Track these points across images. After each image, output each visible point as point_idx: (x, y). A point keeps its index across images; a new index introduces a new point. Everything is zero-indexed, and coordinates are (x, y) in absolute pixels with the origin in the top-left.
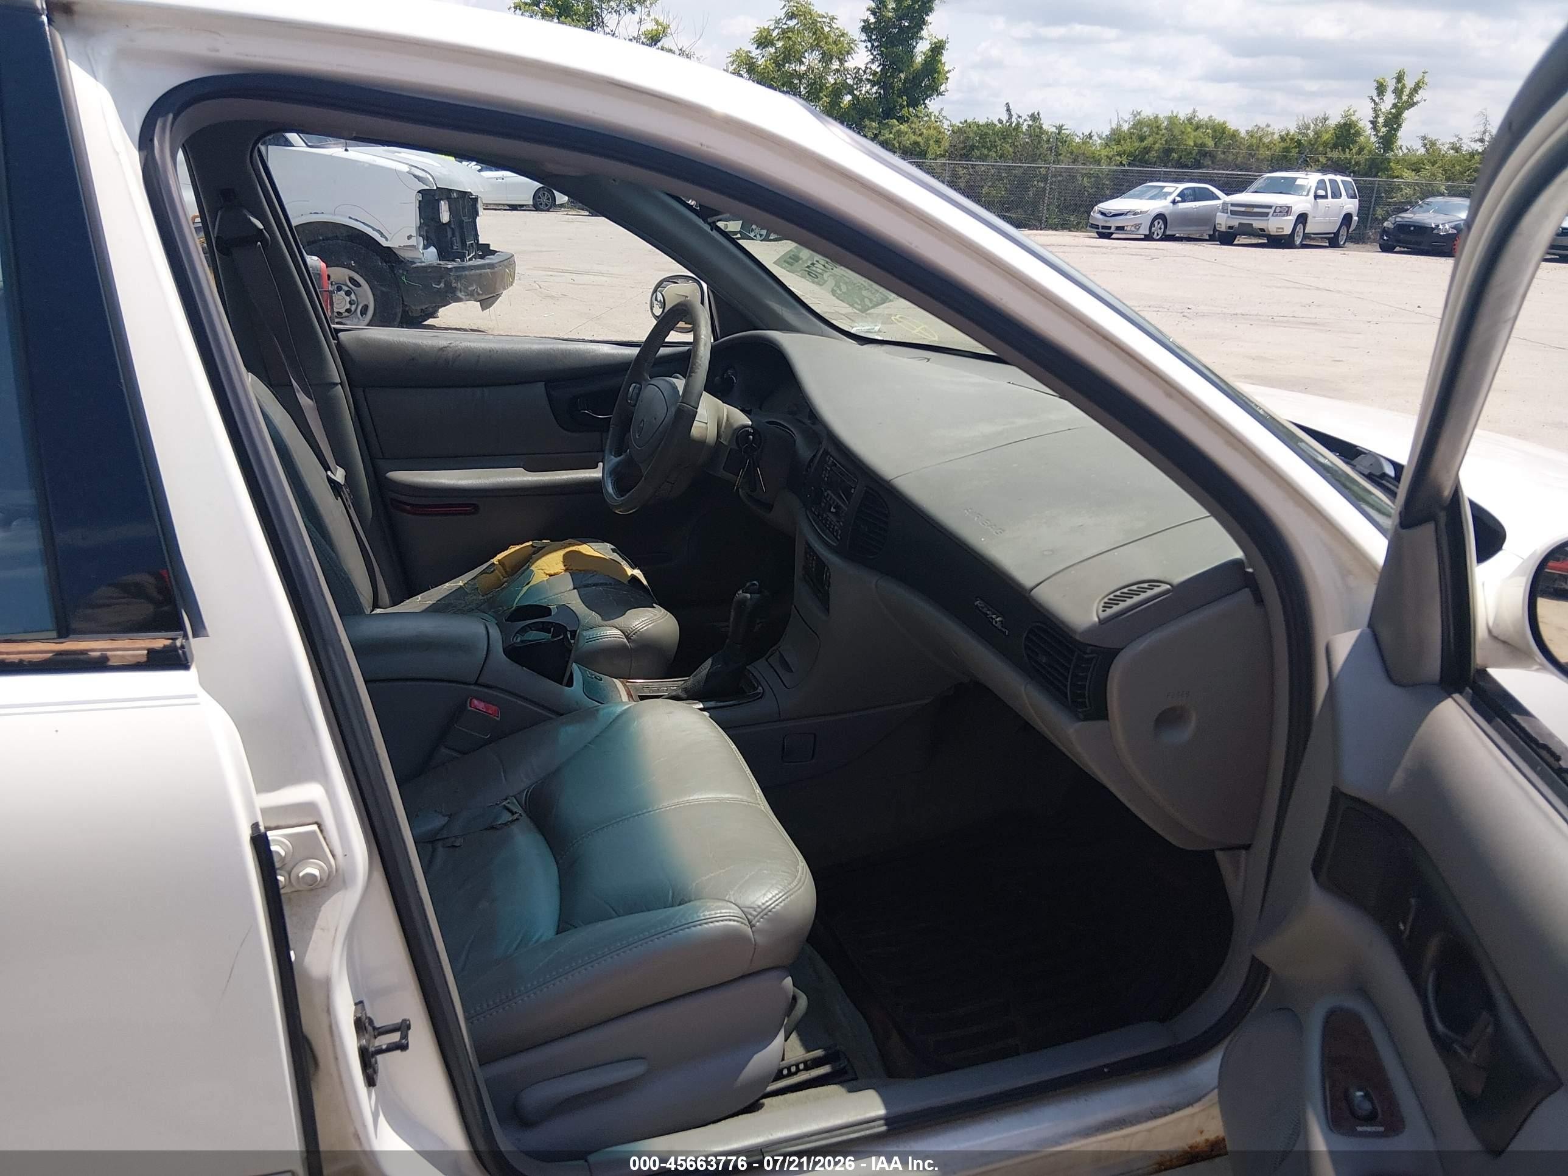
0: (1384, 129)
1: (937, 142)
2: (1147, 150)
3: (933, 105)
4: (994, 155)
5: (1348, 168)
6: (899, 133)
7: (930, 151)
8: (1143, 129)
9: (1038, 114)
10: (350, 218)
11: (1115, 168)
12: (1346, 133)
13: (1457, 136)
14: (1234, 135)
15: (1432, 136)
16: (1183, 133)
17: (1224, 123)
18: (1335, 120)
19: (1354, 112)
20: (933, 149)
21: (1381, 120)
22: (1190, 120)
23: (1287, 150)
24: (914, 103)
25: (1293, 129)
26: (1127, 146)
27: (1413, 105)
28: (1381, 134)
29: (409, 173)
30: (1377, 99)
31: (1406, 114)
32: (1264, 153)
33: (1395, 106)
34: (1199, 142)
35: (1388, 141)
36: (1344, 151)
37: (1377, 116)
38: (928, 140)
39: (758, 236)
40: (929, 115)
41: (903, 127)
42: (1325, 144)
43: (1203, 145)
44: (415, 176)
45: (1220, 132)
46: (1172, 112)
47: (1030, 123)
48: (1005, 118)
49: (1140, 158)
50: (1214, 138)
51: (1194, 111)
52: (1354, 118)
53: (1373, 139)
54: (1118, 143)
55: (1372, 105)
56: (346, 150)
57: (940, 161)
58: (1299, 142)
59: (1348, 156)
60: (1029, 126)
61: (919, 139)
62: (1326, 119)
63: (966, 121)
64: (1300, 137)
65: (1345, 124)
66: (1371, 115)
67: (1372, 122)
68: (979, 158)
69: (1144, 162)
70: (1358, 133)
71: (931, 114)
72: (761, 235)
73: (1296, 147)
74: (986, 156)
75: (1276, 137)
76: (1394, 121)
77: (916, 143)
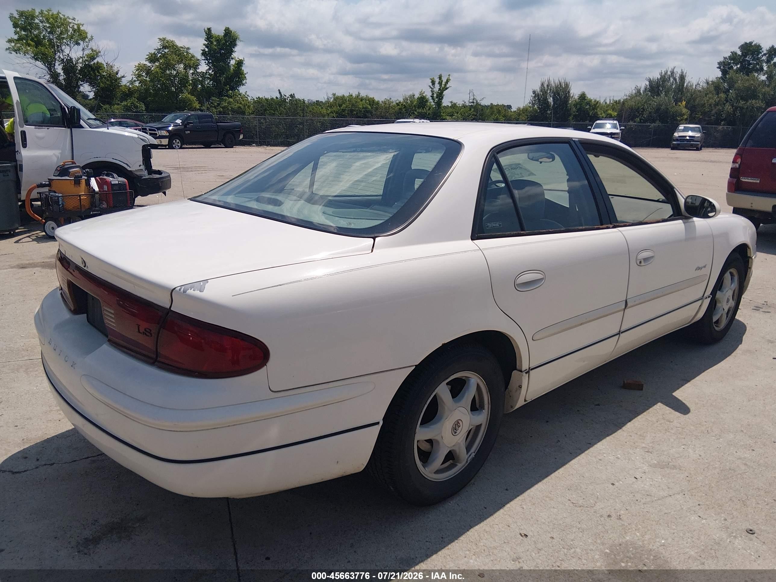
0: (437, 99)
1: (249, 107)
2: (344, 110)
3: (242, 90)
4: (277, 113)
5: (425, 116)
6: (229, 103)
7: (247, 112)
8: (339, 101)
9: (294, 94)
10: (113, 159)
11: (331, 118)
12: (422, 101)
13: (463, 101)
14: (378, 103)
15: (455, 101)
16: (357, 102)
17: (373, 98)
18: (417, 96)
19: (424, 92)
20: (247, 110)
21: (435, 95)
22: (358, 96)
23: (400, 109)
24: (233, 89)
25: (401, 100)
26: (335, 109)
27: (447, 89)
28: (435, 101)
29: (138, 138)
30: (432, 86)
31: (445, 93)
32: (391, 111)
33: (440, 89)
34: (365, 106)
35: (439, 104)
36: (423, 109)
37: (433, 94)
38: (245, 106)
39: (177, 146)
40: (240, 94)
41: (231, 100)
42: (415, 106)
43: (366, 108)
44: (141, 139)
45: (372, 102)
46: (350, 93)
47: (291, 98)
48: (279, 96)
49: (340, 114)
50: (370, 105)
51: (359, 93)
52: (424, 95)
53: (433, 103)
54: (331, 107)
55: (431, 89)
56: (108, 129)
57: (252, 116)
58: (405, 107)
59: (425, 111)
60: (290, 100)
61: (240, 105)
62: (414, 96)
63: (259, 97)
64: (405, 104)
65: (421, 97)
66: (430, 94)
67: (431, 96)
68: (270, 115)
69: (344, 116)
70: (427, 101)
71: (241, 93)
72: (178, 146)
73: (404, 108)
74: (274, 114)
75: (394, 103)
76: (440, 96)
77: (240, 107)
